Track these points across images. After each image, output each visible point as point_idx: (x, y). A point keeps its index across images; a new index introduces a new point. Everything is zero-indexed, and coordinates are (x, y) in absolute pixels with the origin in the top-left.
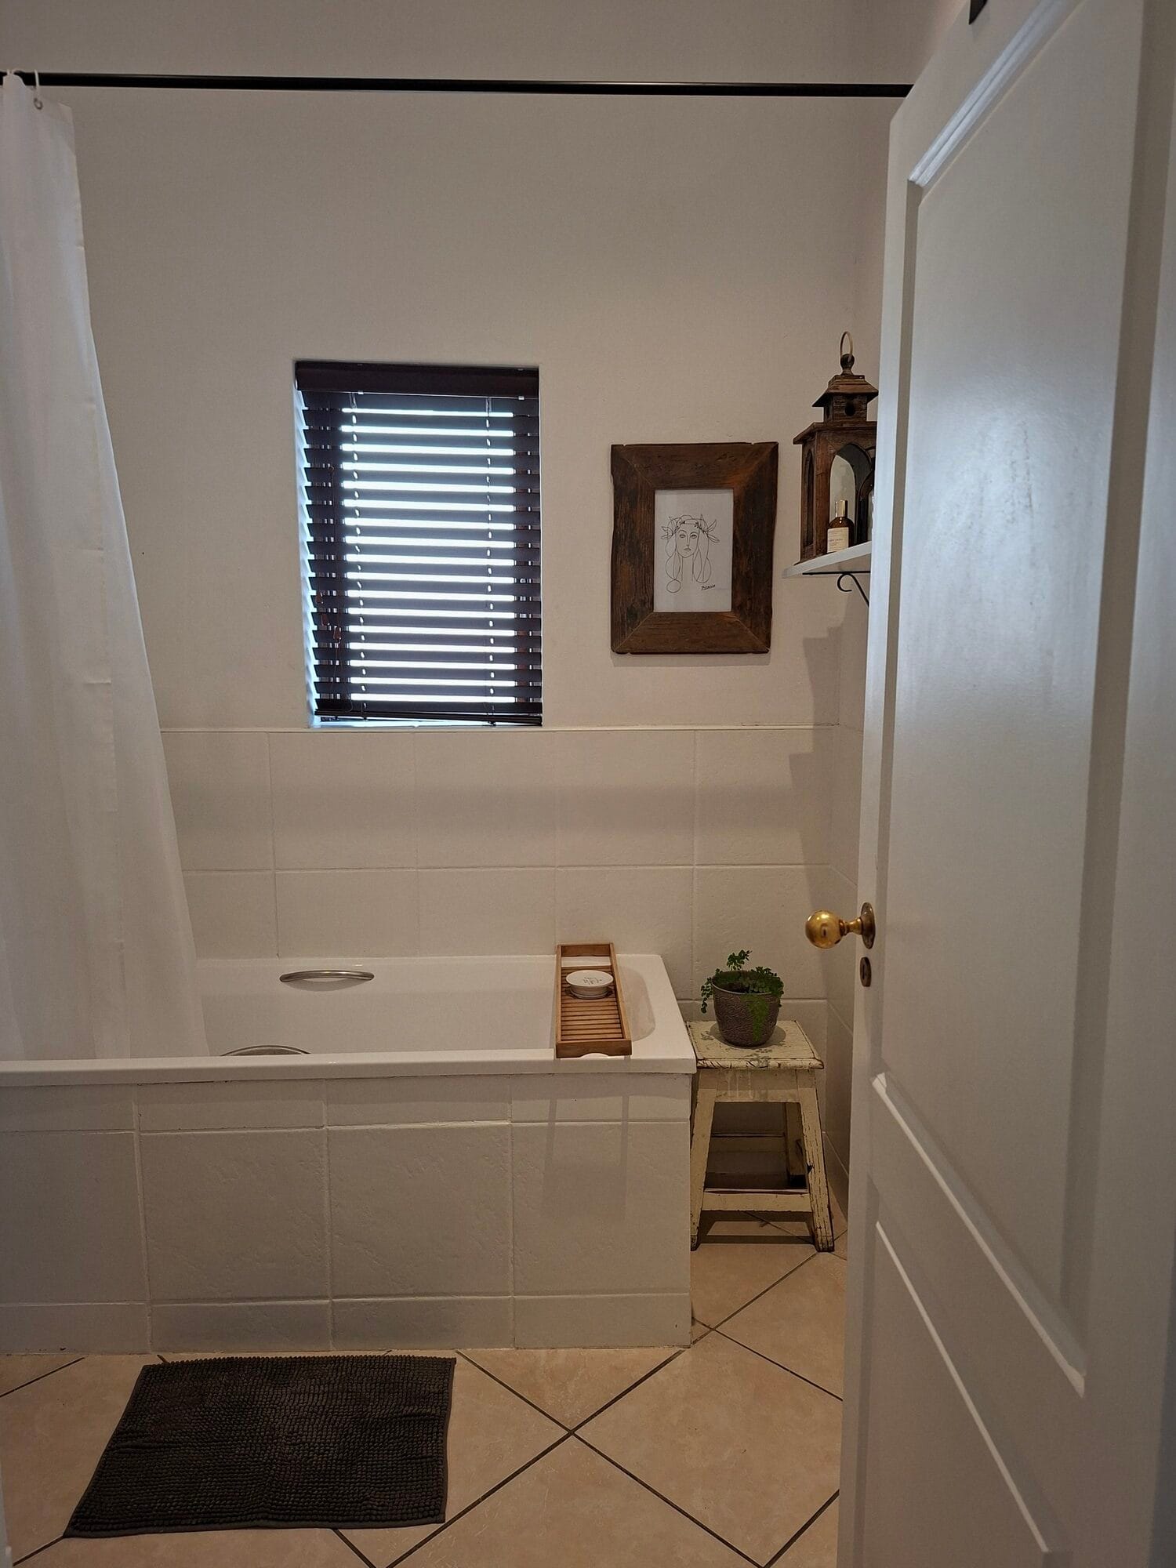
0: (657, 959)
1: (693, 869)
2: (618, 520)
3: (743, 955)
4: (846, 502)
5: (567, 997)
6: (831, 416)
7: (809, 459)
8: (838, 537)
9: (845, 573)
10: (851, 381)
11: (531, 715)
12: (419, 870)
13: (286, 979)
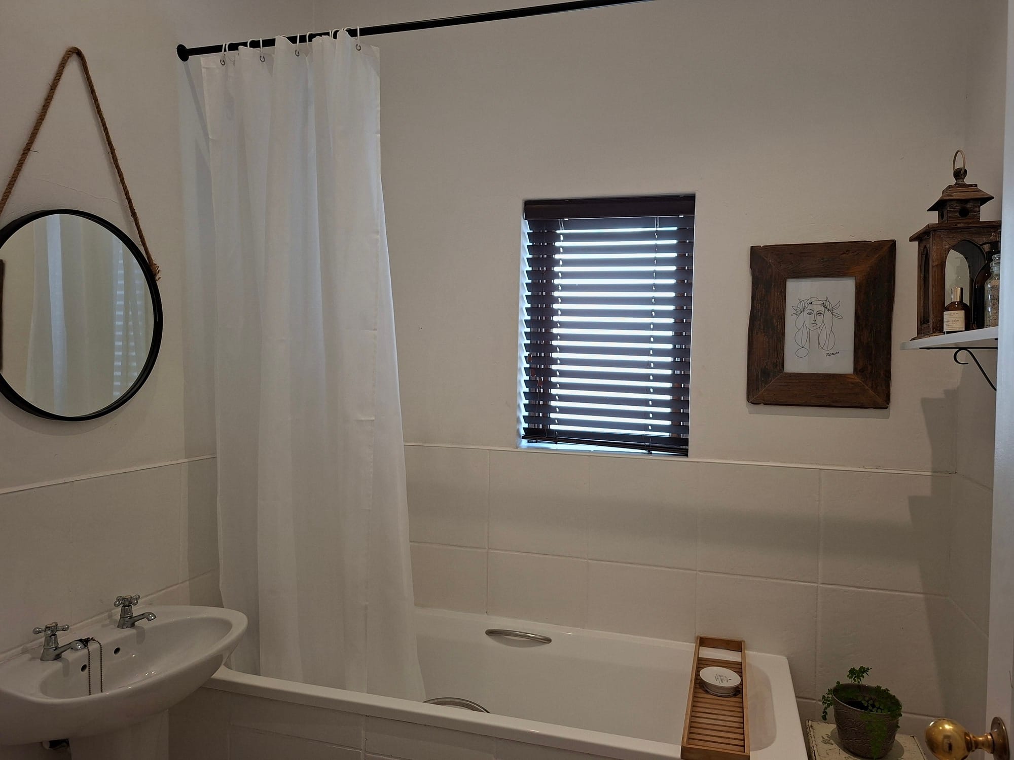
0: (784, 660)
1: (817, 586)
2: (755, 302)
3: (863, 670)
4: (962, 289)
5: (701, 691)
6: (945, 218)
7: (925, 252)
8: (954, 319)
9: (961, 349)
10: (964, 189)
11: (681, 447)
12: (589, 561)
13: (490, 633)
